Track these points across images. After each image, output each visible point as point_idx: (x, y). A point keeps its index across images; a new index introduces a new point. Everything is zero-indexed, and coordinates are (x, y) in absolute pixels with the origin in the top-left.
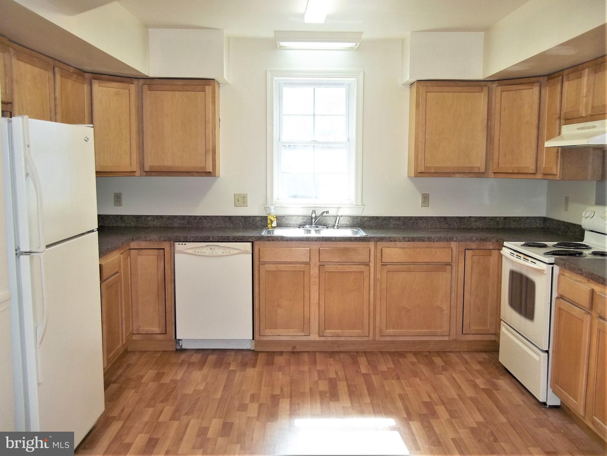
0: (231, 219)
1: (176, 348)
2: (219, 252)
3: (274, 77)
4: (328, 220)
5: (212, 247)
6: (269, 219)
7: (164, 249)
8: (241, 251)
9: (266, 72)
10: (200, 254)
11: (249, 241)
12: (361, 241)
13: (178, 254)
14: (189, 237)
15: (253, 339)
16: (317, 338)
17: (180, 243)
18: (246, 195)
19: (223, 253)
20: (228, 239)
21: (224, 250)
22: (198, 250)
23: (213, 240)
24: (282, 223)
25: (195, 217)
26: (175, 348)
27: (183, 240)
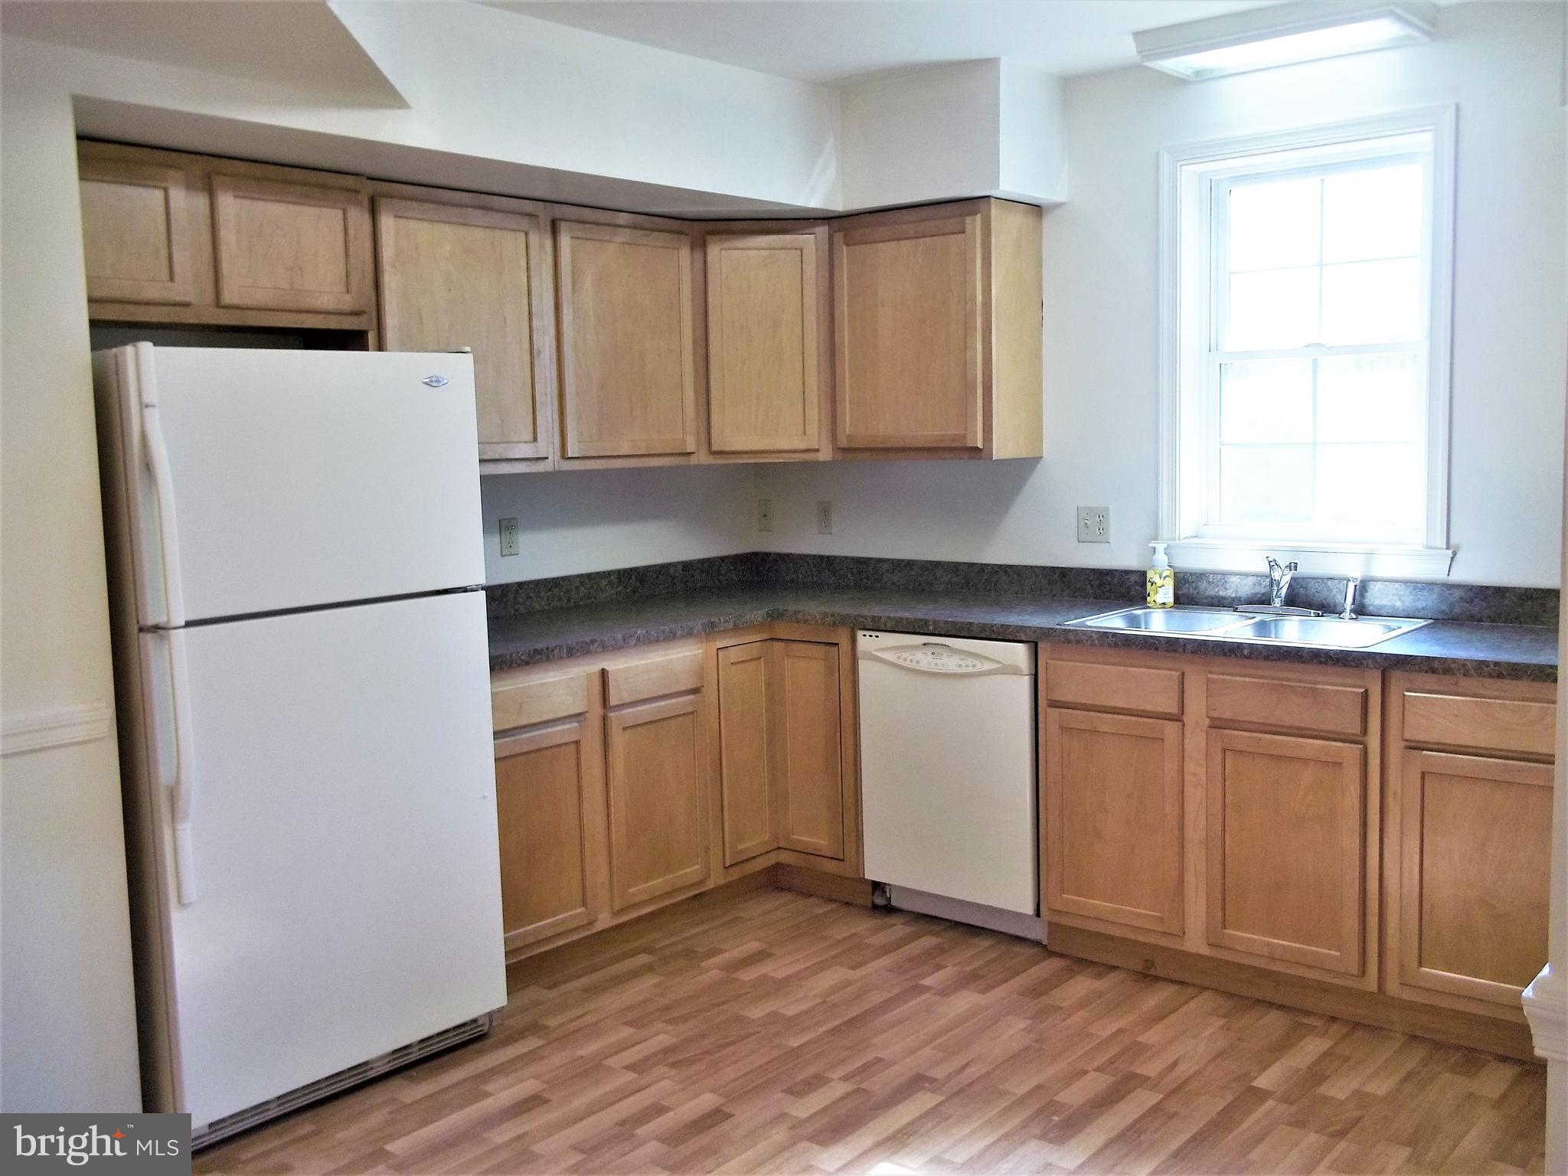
0: (1065, 577)
1: (873, 902)
2: (950, 664)
3: (1181, 166)
4: (1334, 591)
5: (938, 650)
6: (1149, 581)
7: (837, 644)
8: (998, 665)
9: (1157, 154)
10: (907, 664)
11: (1019, 639)
12: (1332, 665)
13: (866, 662)
14: (883, 620)
15: (1038, 914)
16: (1205, 951)
17: (868, 633)
18: (1107, 509)
19: (960, 666)
20: (968, 629)
21: (963, 659)
22: (904, 655)
23: (935, 629)
24: (1198, 593)
25: (983, 567)
26: (871, 902)
27: (870, 625)
